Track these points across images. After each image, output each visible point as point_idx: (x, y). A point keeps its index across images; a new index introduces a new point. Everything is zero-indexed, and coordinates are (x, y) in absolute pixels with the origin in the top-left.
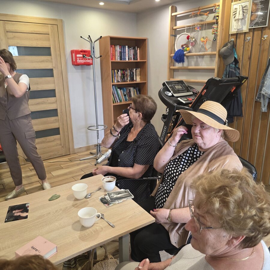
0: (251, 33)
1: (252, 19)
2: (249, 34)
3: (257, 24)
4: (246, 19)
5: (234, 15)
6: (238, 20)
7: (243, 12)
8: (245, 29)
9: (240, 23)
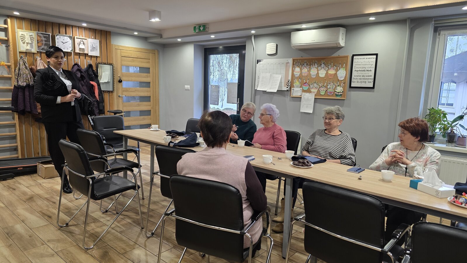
0: (39, 54)
1: (39, 45)
2: (37, 54)
3: (42, 49)
4: (34, 44)
5: (22, 38)
6: (27, 43)
7: (31, 39)
8: (34, 50)
9: (29, 45)
